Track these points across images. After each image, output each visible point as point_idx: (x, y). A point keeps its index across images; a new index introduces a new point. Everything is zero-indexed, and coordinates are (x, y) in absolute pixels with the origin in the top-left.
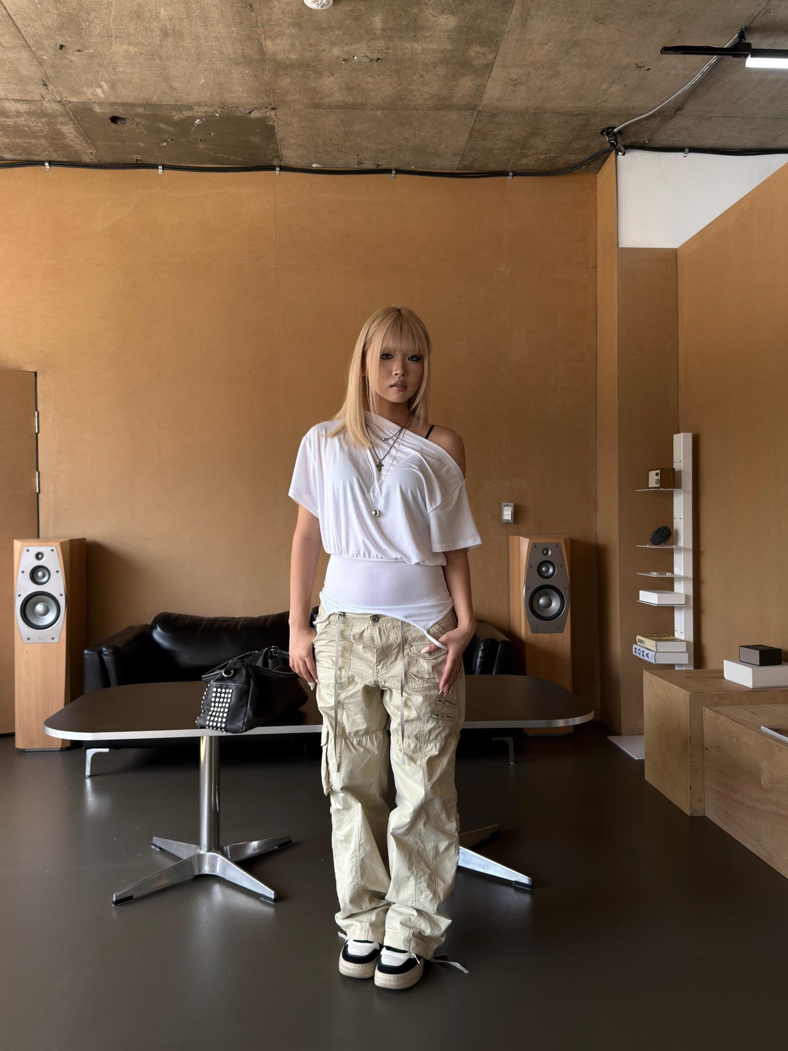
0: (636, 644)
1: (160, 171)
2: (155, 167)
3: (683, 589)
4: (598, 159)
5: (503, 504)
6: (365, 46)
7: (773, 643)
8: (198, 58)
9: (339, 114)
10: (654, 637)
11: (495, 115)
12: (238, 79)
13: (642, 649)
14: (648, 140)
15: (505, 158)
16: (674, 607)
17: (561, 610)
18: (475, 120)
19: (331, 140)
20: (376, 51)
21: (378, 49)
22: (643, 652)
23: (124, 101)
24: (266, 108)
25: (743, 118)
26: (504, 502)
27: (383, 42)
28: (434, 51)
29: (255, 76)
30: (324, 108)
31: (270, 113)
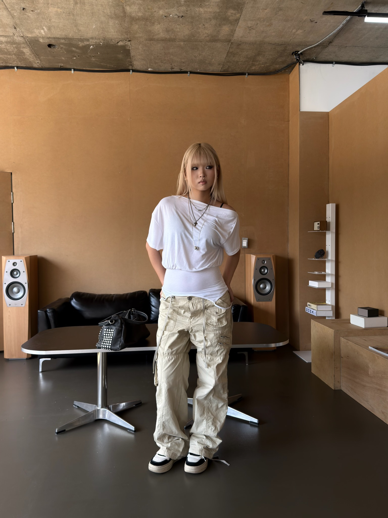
0: (307, 306)
1: (72, 72)
2: (70, 69)
3: (330, 280)
4: (290, 67)
5: (243, 238)
6: (176, 10)
7: (374, 306)
8: (92, 15)
9: (162, 44)
10: (316, 303)
11: (240, 45)
12: (112, 25)
13: (310, 309)
14: (315, 58)
15: (244, 66)
16: (326, 289)
17: (270, 290)
18: (230, 47)
19: (158, 56)
20: (181, 12)
21: (182, 11)
22: (311, 310)
23: (55, 36)
24: (126, 40)
25: (362, 47)
26: (243, 237)
27: (185, 8)
28: (210, 12)
29: (121, 24)
30: (155, 41)
31: (128, 43)
